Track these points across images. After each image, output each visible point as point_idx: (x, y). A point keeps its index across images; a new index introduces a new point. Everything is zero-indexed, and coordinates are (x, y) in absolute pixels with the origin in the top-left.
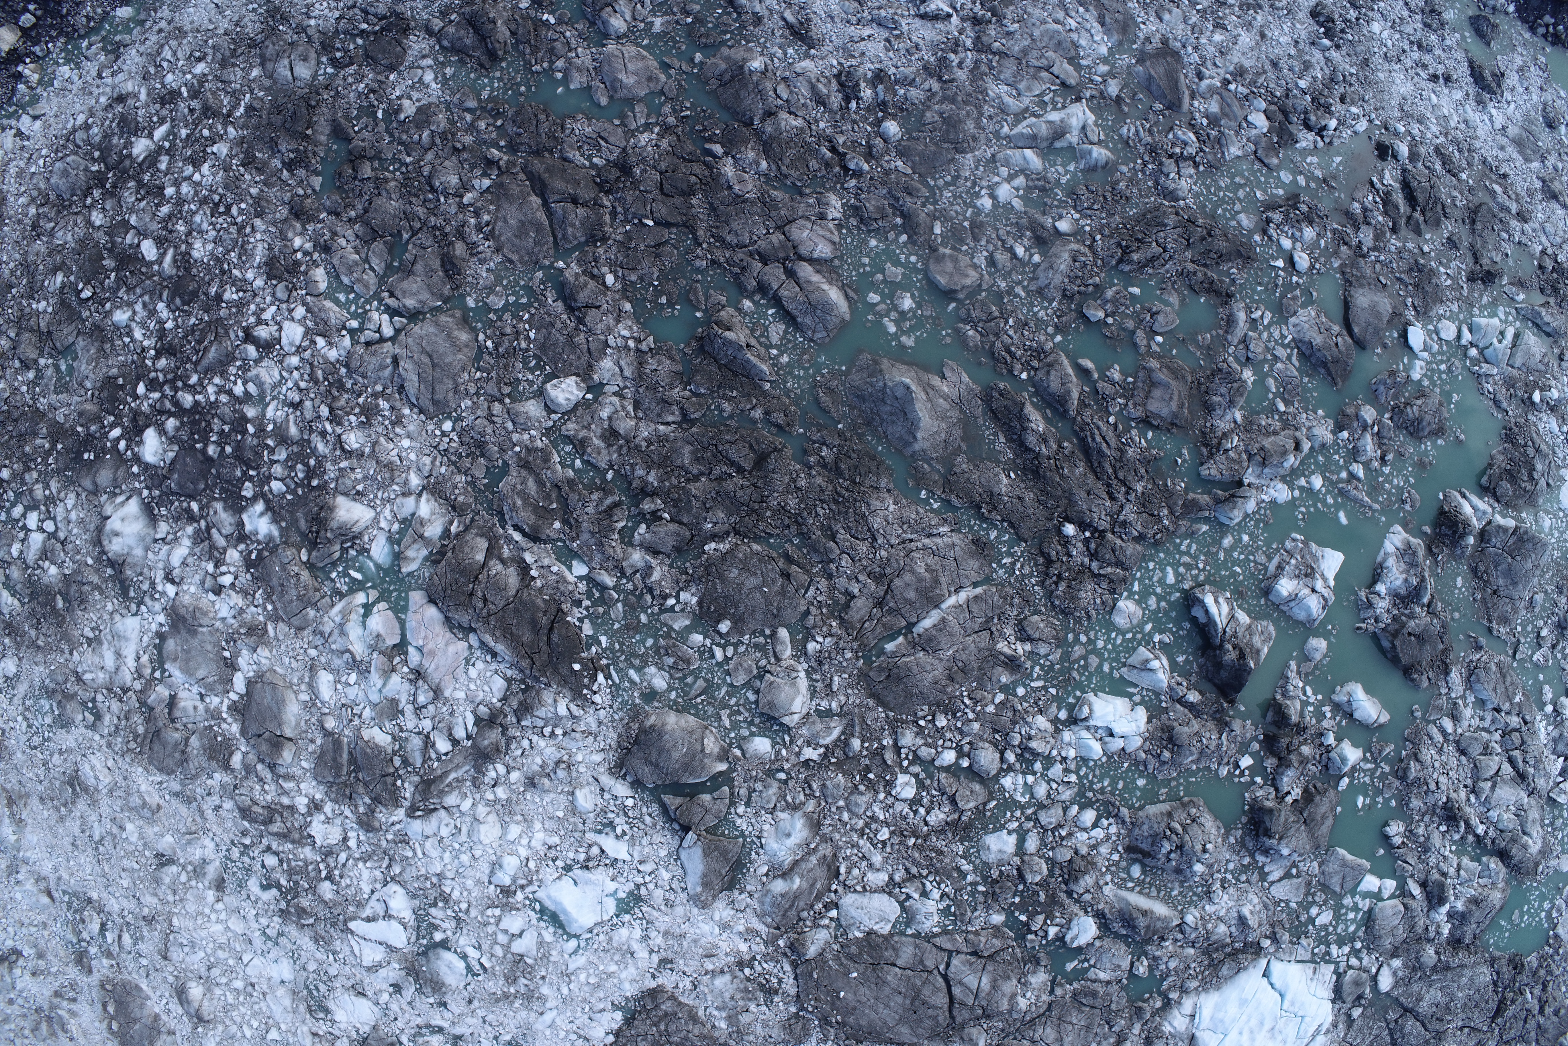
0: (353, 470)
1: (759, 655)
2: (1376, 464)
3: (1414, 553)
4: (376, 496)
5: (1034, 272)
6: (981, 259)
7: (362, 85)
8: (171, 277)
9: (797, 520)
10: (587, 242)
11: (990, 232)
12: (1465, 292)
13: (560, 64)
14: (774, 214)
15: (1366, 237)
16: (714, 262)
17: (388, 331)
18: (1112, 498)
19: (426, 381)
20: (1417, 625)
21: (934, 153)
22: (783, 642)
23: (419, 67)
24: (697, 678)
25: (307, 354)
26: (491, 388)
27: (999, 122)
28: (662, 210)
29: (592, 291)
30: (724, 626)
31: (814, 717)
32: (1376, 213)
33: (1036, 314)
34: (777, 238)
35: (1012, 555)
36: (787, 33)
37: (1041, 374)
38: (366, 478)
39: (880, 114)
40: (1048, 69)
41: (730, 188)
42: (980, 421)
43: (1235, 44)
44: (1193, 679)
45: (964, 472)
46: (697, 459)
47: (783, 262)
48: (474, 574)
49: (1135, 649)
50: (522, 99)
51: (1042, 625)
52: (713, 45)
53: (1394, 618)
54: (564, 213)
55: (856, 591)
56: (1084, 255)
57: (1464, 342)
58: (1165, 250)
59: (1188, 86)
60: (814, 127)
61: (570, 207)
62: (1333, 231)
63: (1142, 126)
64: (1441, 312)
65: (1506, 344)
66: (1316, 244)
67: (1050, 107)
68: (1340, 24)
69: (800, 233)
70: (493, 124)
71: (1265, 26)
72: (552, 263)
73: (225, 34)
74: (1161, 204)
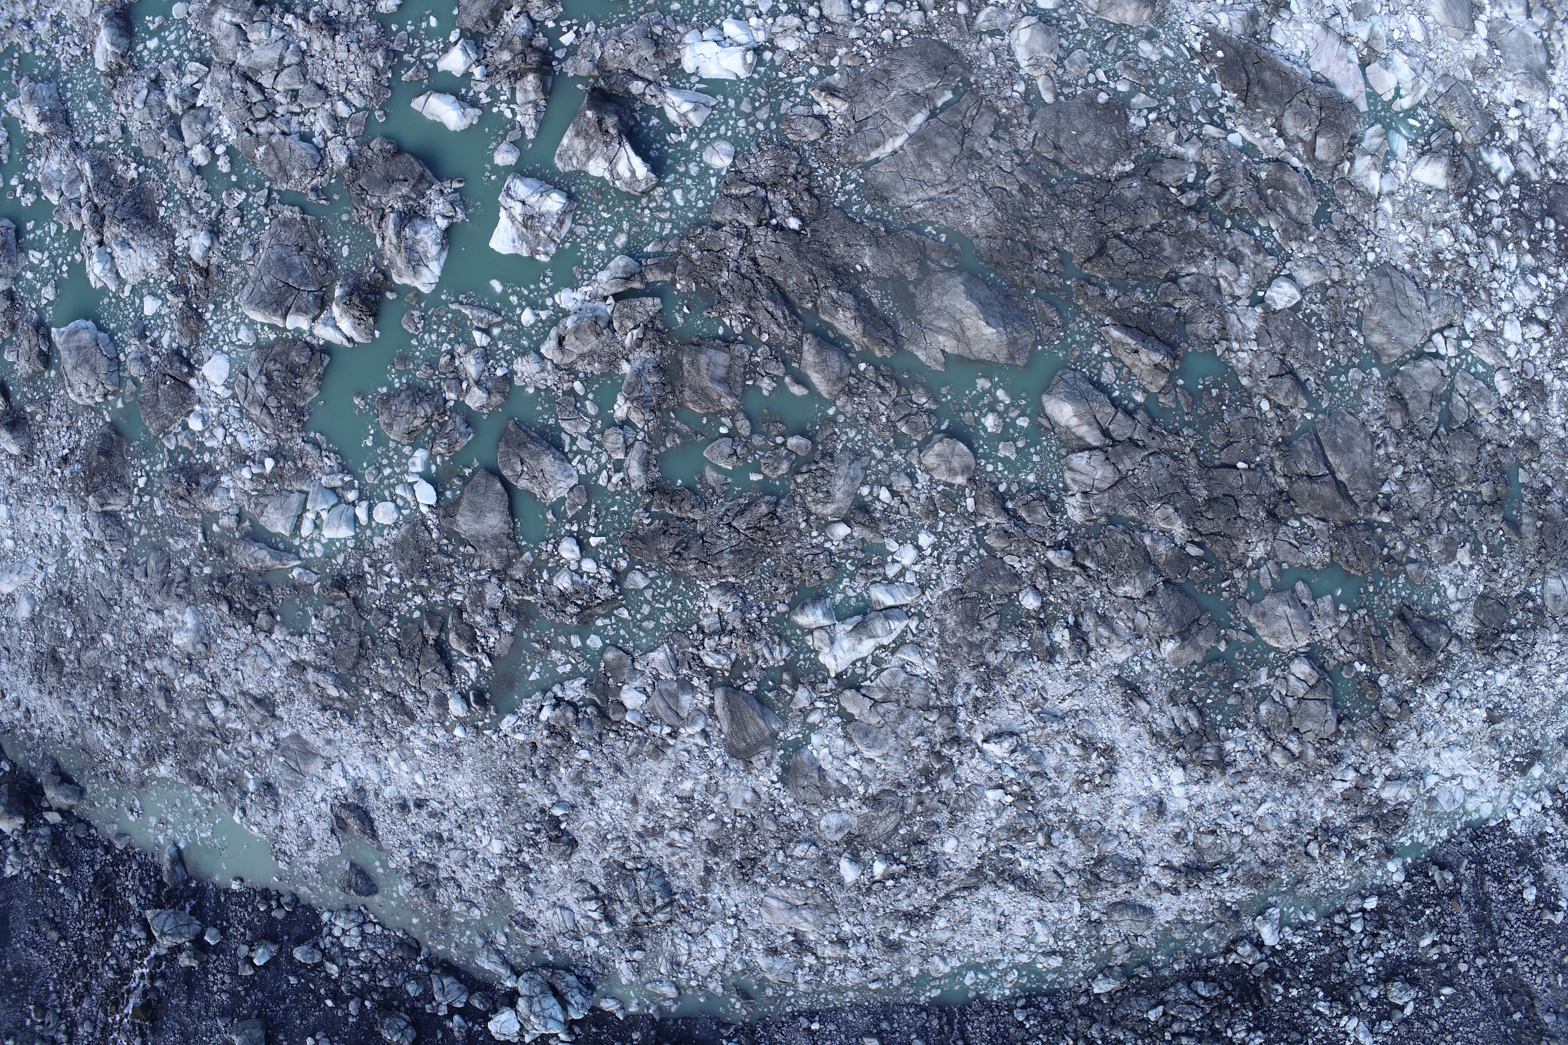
0: (1438, 211)
1: (1065, 78)
2: (460, 349)
3: (409, 262)
4: (1415, 190)
5: (866, 476)
6: (923, 479)
7: (1504, 576)
9: (1057, 199)
10: (1291, 442)
11: (916, 510)
12: (366, 562)
13: (1344, 619)
14: (1131, 491)
15: (493, 595)
16: (1177, 435)
17: (1438, 338)
18: (754, 260)
19: (1400, 292)
20: (398, 189)
21: (985, 582)
22: (1047, 89)
23: (1461, 601)
24: (1115, 54)
25: (1496, 313)
26: (1345, 294)
27: (921, 631)
28: (1231, 480)
29: (1280, 389)
30: (1103, 98)
31: (1004, 29)
32: (485, 623)
33: (858, 433)
34: (1126, 465)
35: (846, 193)
36: (1143, 689)
37: (846, 371)
38: (1427, 205)
39: (1042, 616)
40: (876, 703)
41: (1176, 510)
42: (899, 316)
43: (666, 783)
44: (638, 106)
45: (908, 262)
46: (1158, 244)
47: (1115, 442)
48: (1324, 125)
49: (705, 123)
50: (1370, 579)
51: (807, 130)
52: (1210, 662)
53: (423, 195)
54: (1316, 465)
55: (990, 141)
56: (816, 502)
57: (365, 504)
58: (729, 525)
59: (717, 718)
60: (1105, 589)
61: (1314, 472)
62: (534, 591)
63: (766, 660)
64: (395, 532)
65: (310, 516)
66: (553, 572)
67: (868, 661)
68: (542, 838)
69: (1103, 475)
70: (1390, 549)
71: (631, 815)
72: (1316, 416)
74: (736, 577)
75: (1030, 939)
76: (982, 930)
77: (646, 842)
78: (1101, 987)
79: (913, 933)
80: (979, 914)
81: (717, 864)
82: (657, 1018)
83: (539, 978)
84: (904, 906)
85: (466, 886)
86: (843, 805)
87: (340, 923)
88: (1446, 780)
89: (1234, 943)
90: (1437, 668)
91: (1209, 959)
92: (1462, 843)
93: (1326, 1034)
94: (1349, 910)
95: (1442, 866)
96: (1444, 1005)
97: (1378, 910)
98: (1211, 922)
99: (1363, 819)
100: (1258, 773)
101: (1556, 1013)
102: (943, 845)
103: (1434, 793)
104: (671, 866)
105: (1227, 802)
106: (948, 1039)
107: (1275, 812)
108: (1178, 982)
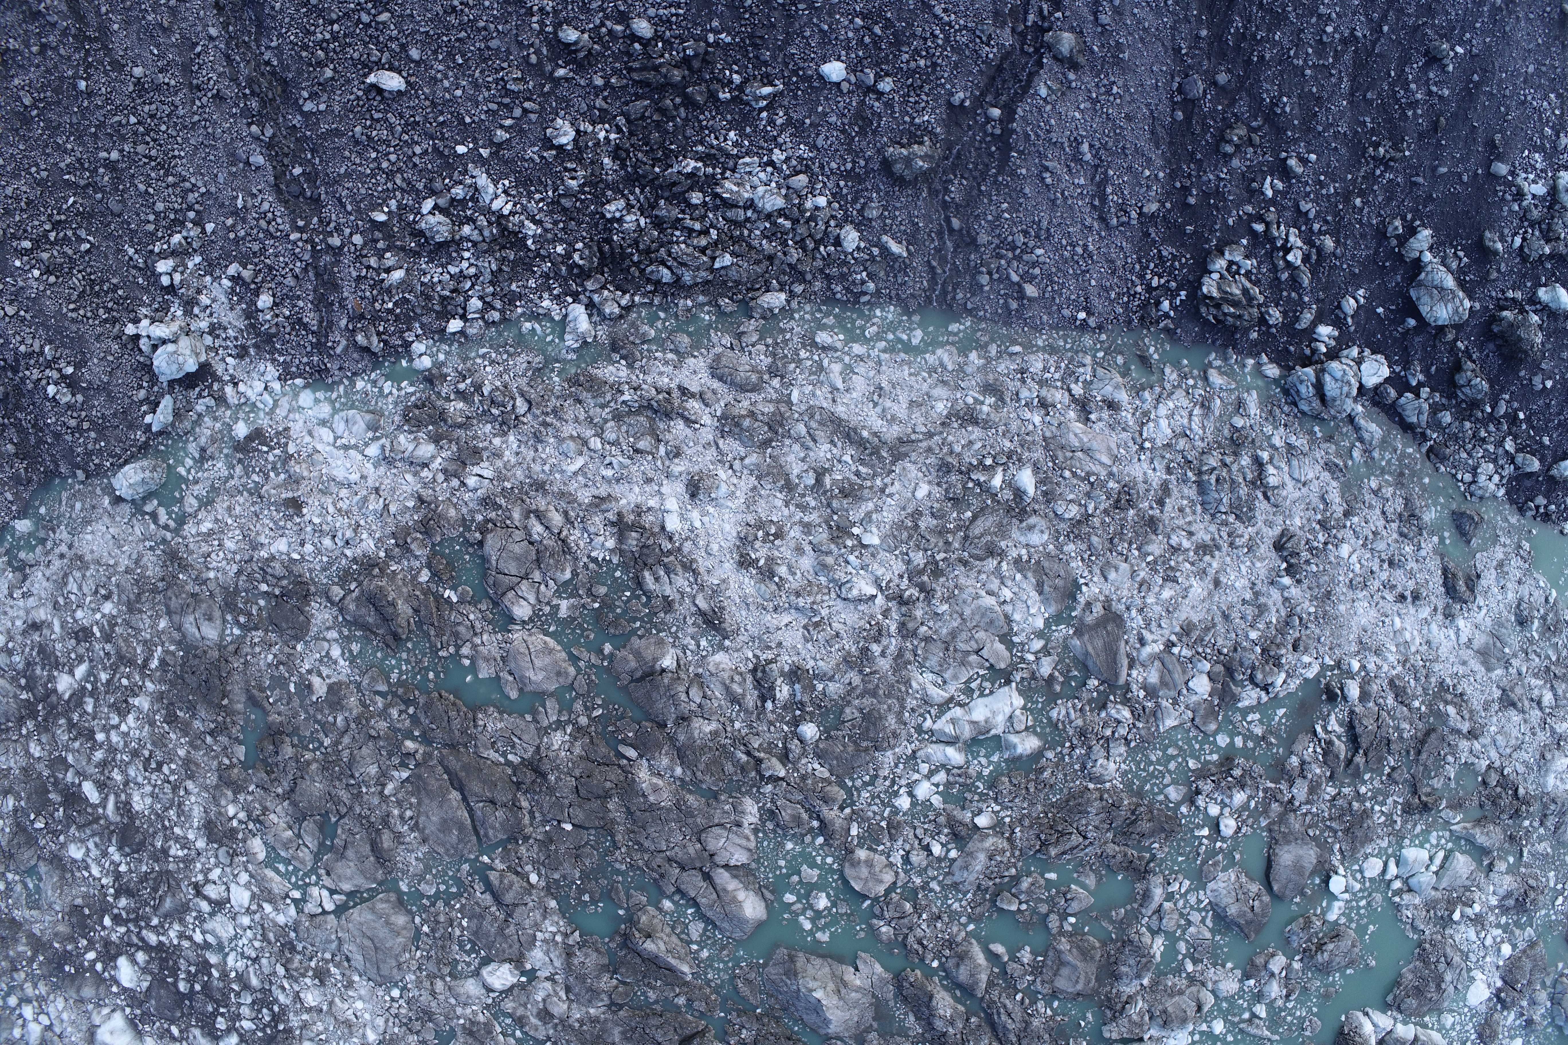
0: (314, 1022)
2: (1280, 1004)
5: (950, 868)
6: (897, 858)
7: (270, 657)
8: (117, 824)
10: (509, 840)
11: (908, 832)
12: (1398, 826)
13: (465, 650)
14: (690, 821)
15: (1300, 791)
16: (632, 866)
17: (329, 906)
19: (370, 961)
21: (852, 755)
23: (324, 639)
25: (257, 917)
26: (431, 967)
27: (921, 715)
28: (579, 815)
29: (519, 893)
32: (1314, 766)
33: (950, 906)
34: (693, 849)
36: (700, 621)
37: (951, 963)
39: (798, 713)
40: (978, 653)
41: (644, 796)
42: (892, 1004)
43: (1185, 597)
46: (626, 1039)
47: (700, 870)
54: (485, 816)
56: (1002, 851)
57: (1388, 877)
58: (1085, 838)
59: (1128, 656)
60: (729, 729)
61: (489, 809)
62: (1266, 790)
63: (1074, 706)
64: (1369, 851)
65: (1434, 868)
66: (1245, 807)
67: (977, 693)
68: (1305, 555)
69: (717, 841)
70: (406, 711)
71: (1222, 570)
72: (477, 857)
73: (127, 572)
74: (1087, 788)
75: (848, 371)
76: (899, 392)
77: (1213, 540)
78: (776, 299)
79: (970, 400)
80: (900, 409)
81: (1151, 508)
82: (1230, 350)
83: (1332, 412)
84: (976, 433)
85: (1378, 512)
86: (1024, 552)
87: (1492, 487)
88: (355, 447)
89: (621, 317)
90: (360, 574)
91: (651, 304)
92: (340, 369)
93: (530, 198)
94: (481, 322)
95: (367, 350)
96: (385, 201)
97: (447, 316)
98: (645, 347)
99: (460, 426)
100: (580, 505)
101: (247, 163)
102: (930, 493)
103: (370, 434)
104: (1194, 513)
105: (618, 481)
106: (950, 277)
107: (562, 458)
108: (691, 287)
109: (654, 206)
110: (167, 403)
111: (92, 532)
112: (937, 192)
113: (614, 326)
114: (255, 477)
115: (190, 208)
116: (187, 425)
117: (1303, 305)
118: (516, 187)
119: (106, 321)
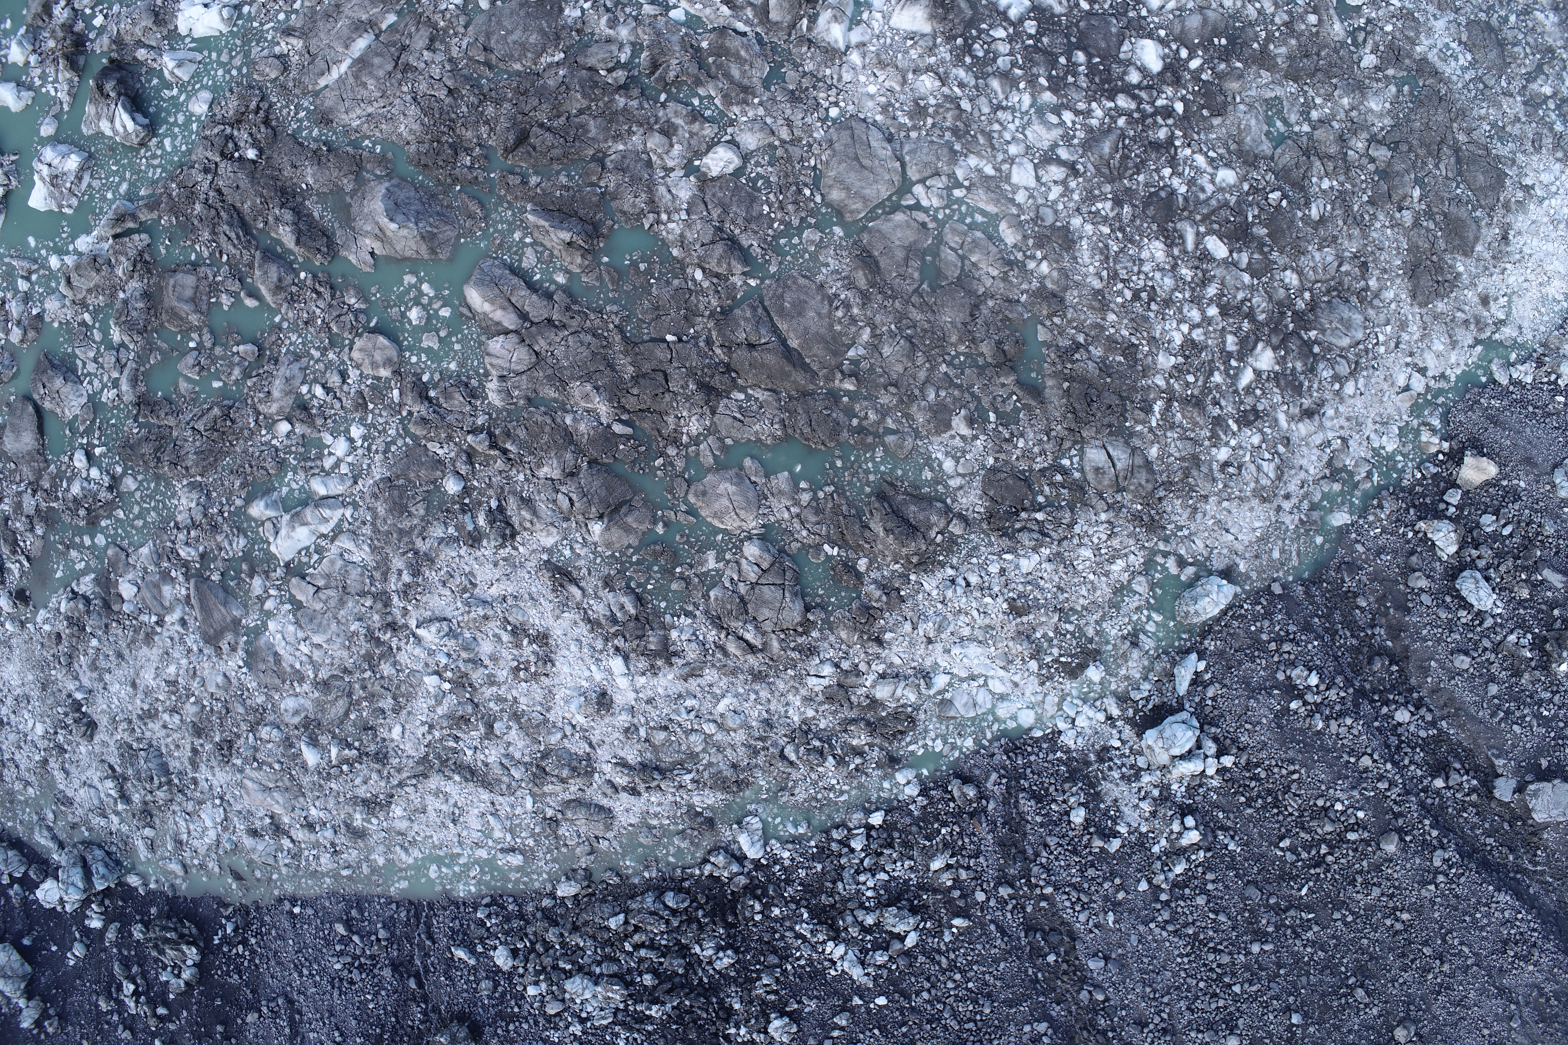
0: (920, 56)
2: (9, 295)
4: (892, 39)
5: (305, 375)
6: (354, 374)
7: (1021, 445)
8: (1180, 220)
9: (484, 98)
10: (731, 309)
11: (348, 403)
13: (805, 497)
14: (550, 372)
16: (600, 312)
17: (918, 189)
18: (219, 191)
19: (862, 143)
21: (410, 469)
23: (963, 476)
25: (1000, 157)
26: (796, 152)
27: (356, 520)
28: (661, 353)
29: (711, 257)
33: (300, 336)
34: (541, 345)
35: (298, 120)
36: (575, 574)
37: (288, 280)
38: (906, 52)
39: (467, 501)
40: (319, 590)
41: (597, 388)
42: (336, 225)
43: (157, 668)
45: (345, 176)
46: (583, 127)
47: (531, 324)
49: (192, 77)
50: (837, 453)
51: (268, 71)
54: (757, 330)
55: (425, 53)
56: (263, 402)
58: (194, 429)
59: (192, 608)
60: (528, 472)
61: (753, 339)
62: (57, 499)
63: (227, 552)
66: (70, 481)
67: (312, 550)
68: (70, 720)
69: (521, 357)
70: (861, 419)
71: (133, 697)
72: (762, 282)
73: (1206, 497)
74: (202, 476)
75: (487, 833)
76: (438, 820)
77: (145, 725)
78: (566, 890)
79: (374, 820)
80: (433, 804)
81: (202, 746)
82: (170, 895)
83: (76, 852)
84: (363, 792)
86: (298, 690)
88: (962, 680)
89: (709, 852)
90: (935, 552)
91: (684, 868)
92: (993, 755)
93: (810, 960)
94: (851, 825)
95: (966, 780)
96: (957, 939)
97: (887, 826)
98: (681, 827)
99: (853, 721)
100: (713, 665)
101: (1106, 958)
102: (390, 730)
103: (948, 696)
104: (167, 745)
105: (680, 696)
106: (413, 932)
107: (739, 709)
108: (648, 890)
109: (689, 966)
110: (1183, 687)
111: (1254, 530)
112: (433, 1011)
113: (716, 842)
114: (1070, 627)
115: (1167, 903)
116: (1158, 668)
117: (117, 945)
118: (825, 969)
119: (1257, 765)
